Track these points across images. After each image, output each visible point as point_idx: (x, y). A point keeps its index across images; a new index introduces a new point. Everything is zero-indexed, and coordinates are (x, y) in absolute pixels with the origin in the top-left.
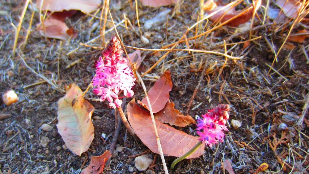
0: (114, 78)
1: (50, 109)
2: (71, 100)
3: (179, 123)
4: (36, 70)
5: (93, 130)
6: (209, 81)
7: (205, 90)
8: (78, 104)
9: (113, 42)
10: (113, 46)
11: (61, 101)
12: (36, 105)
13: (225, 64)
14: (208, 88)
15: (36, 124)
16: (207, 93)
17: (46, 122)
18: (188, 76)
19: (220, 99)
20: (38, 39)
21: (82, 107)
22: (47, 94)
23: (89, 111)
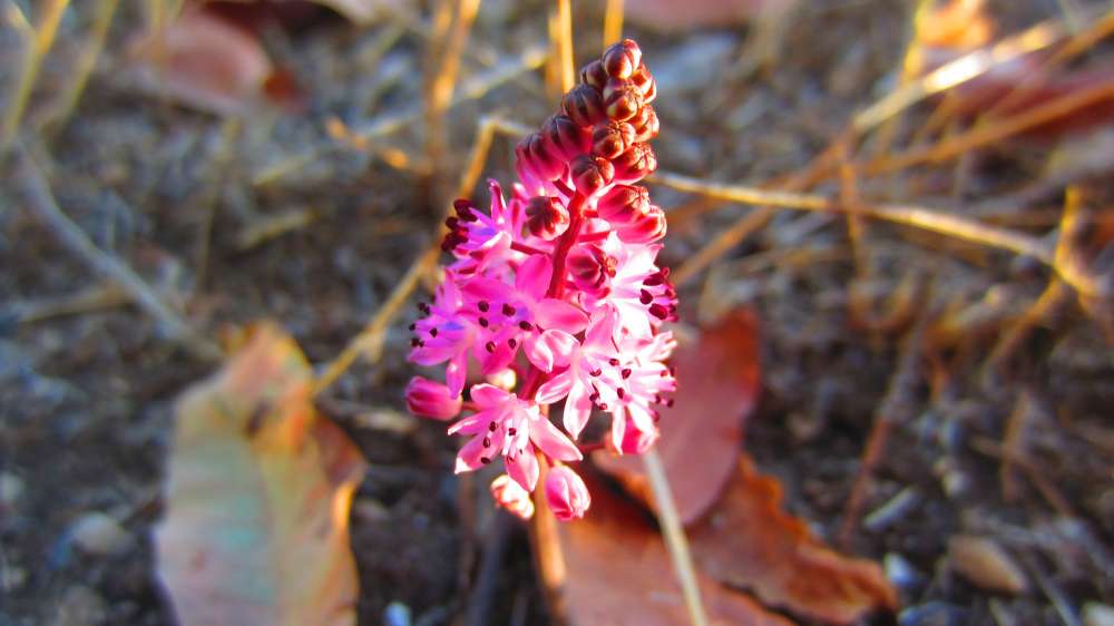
0: (579, 329)
1: (134, 435)
2: (244, 407)
3: (812, 594)
4: (97, 241)
5: (347, 588)
6: (940, 382)
7: (923, 425)
8: (282, 432)
9: (618, 82)
10: (612, 110)
11: (194, 404)
12: (67, 407)
13: (1040, 307)
14: (940, 419)
15: (47, 509)
16: (933, 443)
17: (103, 507)
18: (836, 350)
19: (1010, 487)
20: (128, 103)
21: (300, 449)
22: (130, 357)
23: (334, 476)
